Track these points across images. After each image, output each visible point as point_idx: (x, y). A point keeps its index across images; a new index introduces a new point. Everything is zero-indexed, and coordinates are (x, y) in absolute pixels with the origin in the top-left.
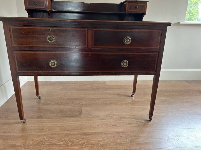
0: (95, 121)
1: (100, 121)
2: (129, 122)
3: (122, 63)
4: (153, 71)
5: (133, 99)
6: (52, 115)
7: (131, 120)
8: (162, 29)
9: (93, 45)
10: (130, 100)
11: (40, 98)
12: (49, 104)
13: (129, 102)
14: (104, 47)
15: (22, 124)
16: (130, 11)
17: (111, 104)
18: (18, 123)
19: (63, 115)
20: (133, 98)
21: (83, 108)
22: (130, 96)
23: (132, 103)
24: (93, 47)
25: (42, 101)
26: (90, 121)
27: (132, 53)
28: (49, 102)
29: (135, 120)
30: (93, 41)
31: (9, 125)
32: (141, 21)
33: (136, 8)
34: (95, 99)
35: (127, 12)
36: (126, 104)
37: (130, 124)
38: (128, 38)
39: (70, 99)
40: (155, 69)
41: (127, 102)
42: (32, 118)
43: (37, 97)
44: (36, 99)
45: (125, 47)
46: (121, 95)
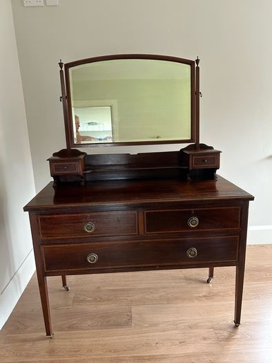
0: (154, 334)
1: (160, 333)
2: (205, 335)
3: (188, 252)
4: (234, 260)
5: (209, 287)
6: (89, 323)
7: (208, 330)
10: (205, 289)
11: (68, 290)
12: (82, 301)
13: (204, 294)
15: (48, 341)
17: (177, 298)
18: (42, 339)
19: (105, 323)
20: (211, 285)
21: (134, 309)
22: (204, 282)
23: (209, 296)
25: (72, 295)
26: (146, 334)
28: (82, 298)
29: (212, 330)
31: (31, 344)
34: (149, 289)
36: (199, 298)
37: (205, 339)
39: (114, 290)
41: (201, 295)
42: (61, 329)
43: (64, 288)
44: (61, 291)
46: (190, 279)
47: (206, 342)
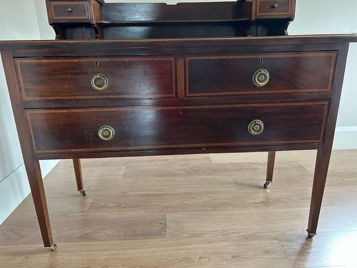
0: (196, 246)
1: (205, 245)
2: (267, 248)
3: (250, 126)
4: (317, 141)
5: (267, 192)
6: (108, 232)
7: (270, 242)
8: (338, 50)
9: (187, 92)
10: (261, 195)
11: (84, 195)
12: (101, 207)
13: (262, 200)
14: (210, 94)
15: (48, 255)
16: (260, 16)
17: (225, 204)
18: (42, 252)
19: (130, 233)
20: (268, 191)
21: (170, 216)
22: (260, 187)
23: (266, 203)
24: (187, 95)
25: (89, 201)
26: (184, 247)
27: (271, 105)
28: (102, 204)
29: (276, 242)
30: (187, 83)
31: (23, 257)
32: (284, 34)
33: (273, 7)
34: (190, 193)
35: (253, 18)
36: (255, 205)
37: (267, 252)
38: (262, 72)
39: (143, 195)
40: (321, 137)
41: (257, 201)
42: (68, 239)
43: (79, 193)
44: (77, 196)
45: (257, 92)
46: (243, 185)
47: (269, 256)
